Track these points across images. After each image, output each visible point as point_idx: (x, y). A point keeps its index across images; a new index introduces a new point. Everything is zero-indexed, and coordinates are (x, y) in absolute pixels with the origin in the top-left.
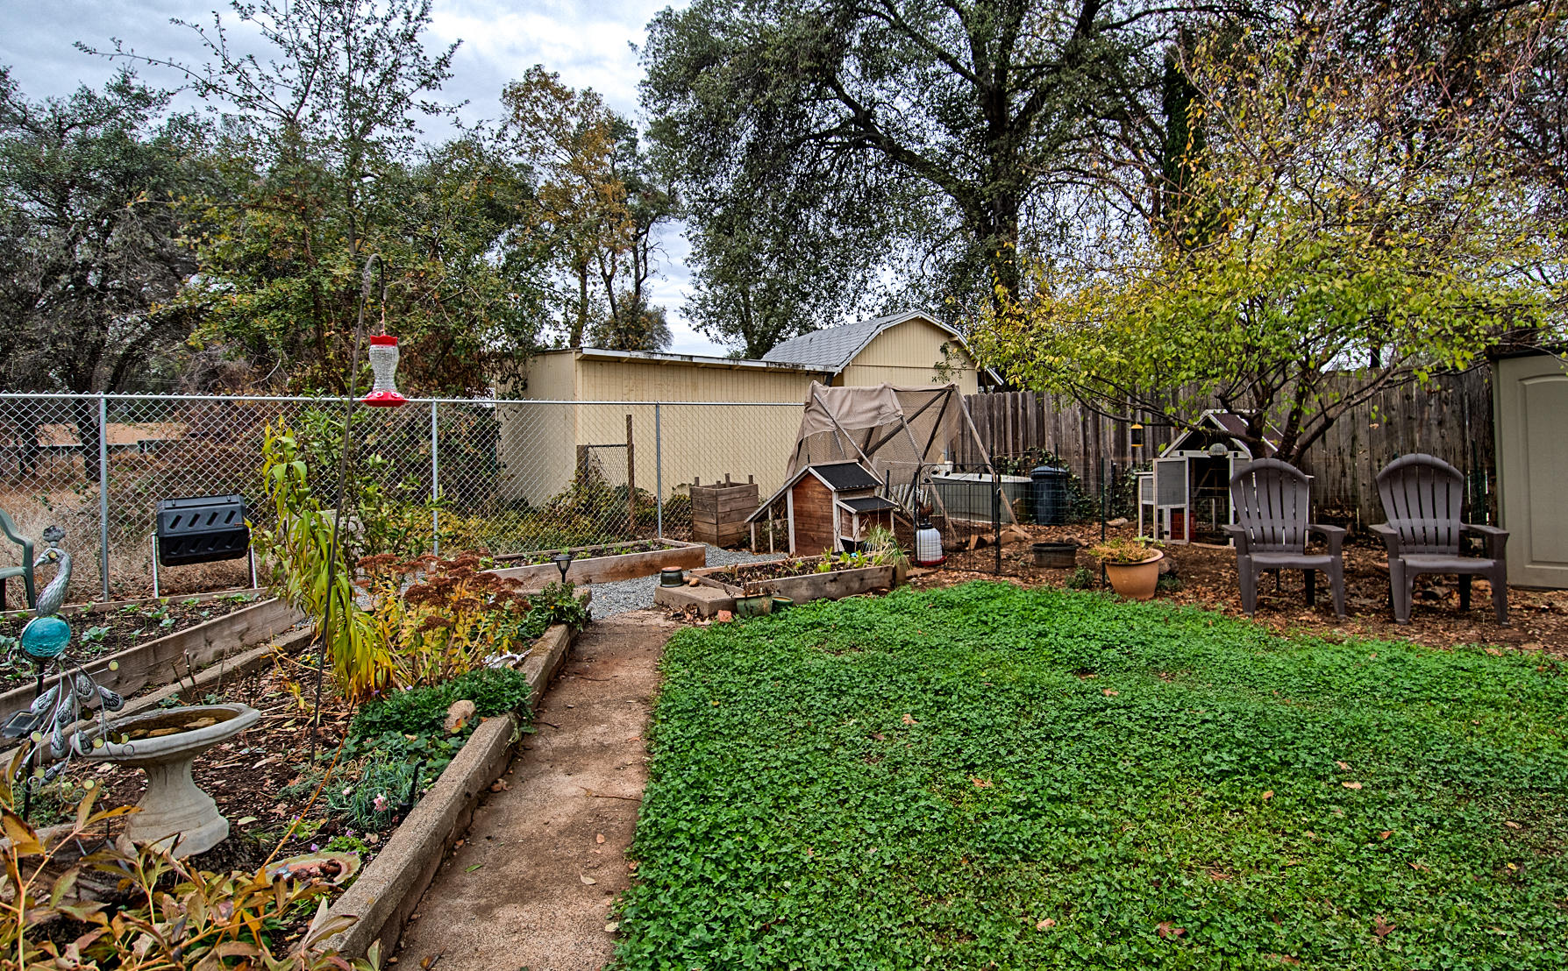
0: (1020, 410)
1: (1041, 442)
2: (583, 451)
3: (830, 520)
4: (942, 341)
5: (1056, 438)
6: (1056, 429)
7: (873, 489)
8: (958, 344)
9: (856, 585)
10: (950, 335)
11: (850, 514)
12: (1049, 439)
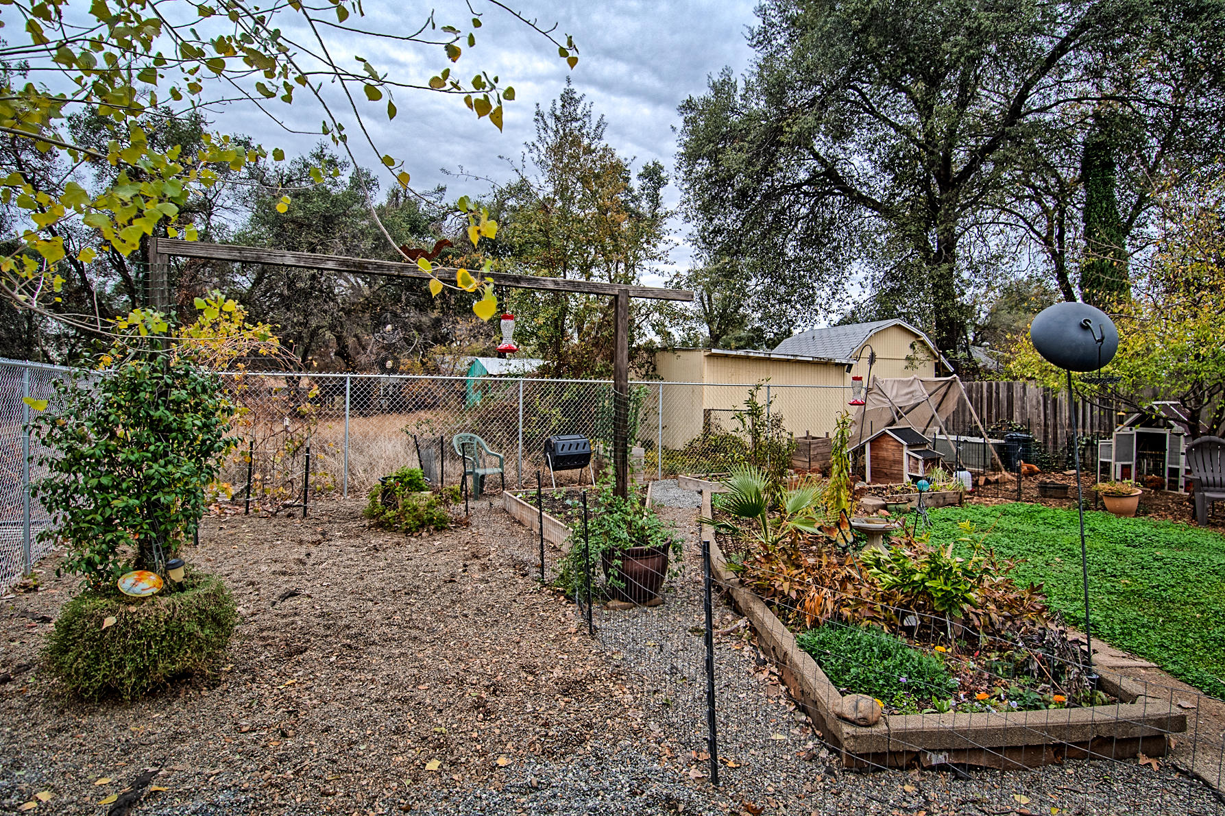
0: (994, 394)
1: (1010, 417)
2: (707, 413)
3: (902, 463)
4: (912, 340)
5: (1022, 414)
6: (1023, 408)
7: (925, 445)
8: (923, 343)
9: (941, 501)
10: (917, 336)
11: (917, 459)
12: (1016, 414)
